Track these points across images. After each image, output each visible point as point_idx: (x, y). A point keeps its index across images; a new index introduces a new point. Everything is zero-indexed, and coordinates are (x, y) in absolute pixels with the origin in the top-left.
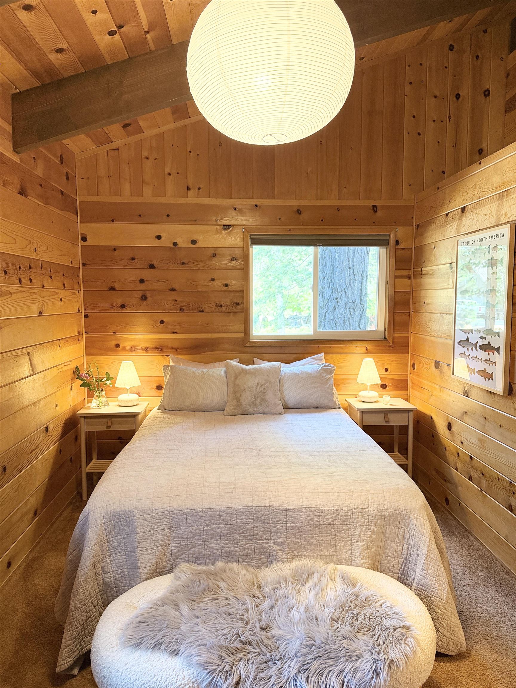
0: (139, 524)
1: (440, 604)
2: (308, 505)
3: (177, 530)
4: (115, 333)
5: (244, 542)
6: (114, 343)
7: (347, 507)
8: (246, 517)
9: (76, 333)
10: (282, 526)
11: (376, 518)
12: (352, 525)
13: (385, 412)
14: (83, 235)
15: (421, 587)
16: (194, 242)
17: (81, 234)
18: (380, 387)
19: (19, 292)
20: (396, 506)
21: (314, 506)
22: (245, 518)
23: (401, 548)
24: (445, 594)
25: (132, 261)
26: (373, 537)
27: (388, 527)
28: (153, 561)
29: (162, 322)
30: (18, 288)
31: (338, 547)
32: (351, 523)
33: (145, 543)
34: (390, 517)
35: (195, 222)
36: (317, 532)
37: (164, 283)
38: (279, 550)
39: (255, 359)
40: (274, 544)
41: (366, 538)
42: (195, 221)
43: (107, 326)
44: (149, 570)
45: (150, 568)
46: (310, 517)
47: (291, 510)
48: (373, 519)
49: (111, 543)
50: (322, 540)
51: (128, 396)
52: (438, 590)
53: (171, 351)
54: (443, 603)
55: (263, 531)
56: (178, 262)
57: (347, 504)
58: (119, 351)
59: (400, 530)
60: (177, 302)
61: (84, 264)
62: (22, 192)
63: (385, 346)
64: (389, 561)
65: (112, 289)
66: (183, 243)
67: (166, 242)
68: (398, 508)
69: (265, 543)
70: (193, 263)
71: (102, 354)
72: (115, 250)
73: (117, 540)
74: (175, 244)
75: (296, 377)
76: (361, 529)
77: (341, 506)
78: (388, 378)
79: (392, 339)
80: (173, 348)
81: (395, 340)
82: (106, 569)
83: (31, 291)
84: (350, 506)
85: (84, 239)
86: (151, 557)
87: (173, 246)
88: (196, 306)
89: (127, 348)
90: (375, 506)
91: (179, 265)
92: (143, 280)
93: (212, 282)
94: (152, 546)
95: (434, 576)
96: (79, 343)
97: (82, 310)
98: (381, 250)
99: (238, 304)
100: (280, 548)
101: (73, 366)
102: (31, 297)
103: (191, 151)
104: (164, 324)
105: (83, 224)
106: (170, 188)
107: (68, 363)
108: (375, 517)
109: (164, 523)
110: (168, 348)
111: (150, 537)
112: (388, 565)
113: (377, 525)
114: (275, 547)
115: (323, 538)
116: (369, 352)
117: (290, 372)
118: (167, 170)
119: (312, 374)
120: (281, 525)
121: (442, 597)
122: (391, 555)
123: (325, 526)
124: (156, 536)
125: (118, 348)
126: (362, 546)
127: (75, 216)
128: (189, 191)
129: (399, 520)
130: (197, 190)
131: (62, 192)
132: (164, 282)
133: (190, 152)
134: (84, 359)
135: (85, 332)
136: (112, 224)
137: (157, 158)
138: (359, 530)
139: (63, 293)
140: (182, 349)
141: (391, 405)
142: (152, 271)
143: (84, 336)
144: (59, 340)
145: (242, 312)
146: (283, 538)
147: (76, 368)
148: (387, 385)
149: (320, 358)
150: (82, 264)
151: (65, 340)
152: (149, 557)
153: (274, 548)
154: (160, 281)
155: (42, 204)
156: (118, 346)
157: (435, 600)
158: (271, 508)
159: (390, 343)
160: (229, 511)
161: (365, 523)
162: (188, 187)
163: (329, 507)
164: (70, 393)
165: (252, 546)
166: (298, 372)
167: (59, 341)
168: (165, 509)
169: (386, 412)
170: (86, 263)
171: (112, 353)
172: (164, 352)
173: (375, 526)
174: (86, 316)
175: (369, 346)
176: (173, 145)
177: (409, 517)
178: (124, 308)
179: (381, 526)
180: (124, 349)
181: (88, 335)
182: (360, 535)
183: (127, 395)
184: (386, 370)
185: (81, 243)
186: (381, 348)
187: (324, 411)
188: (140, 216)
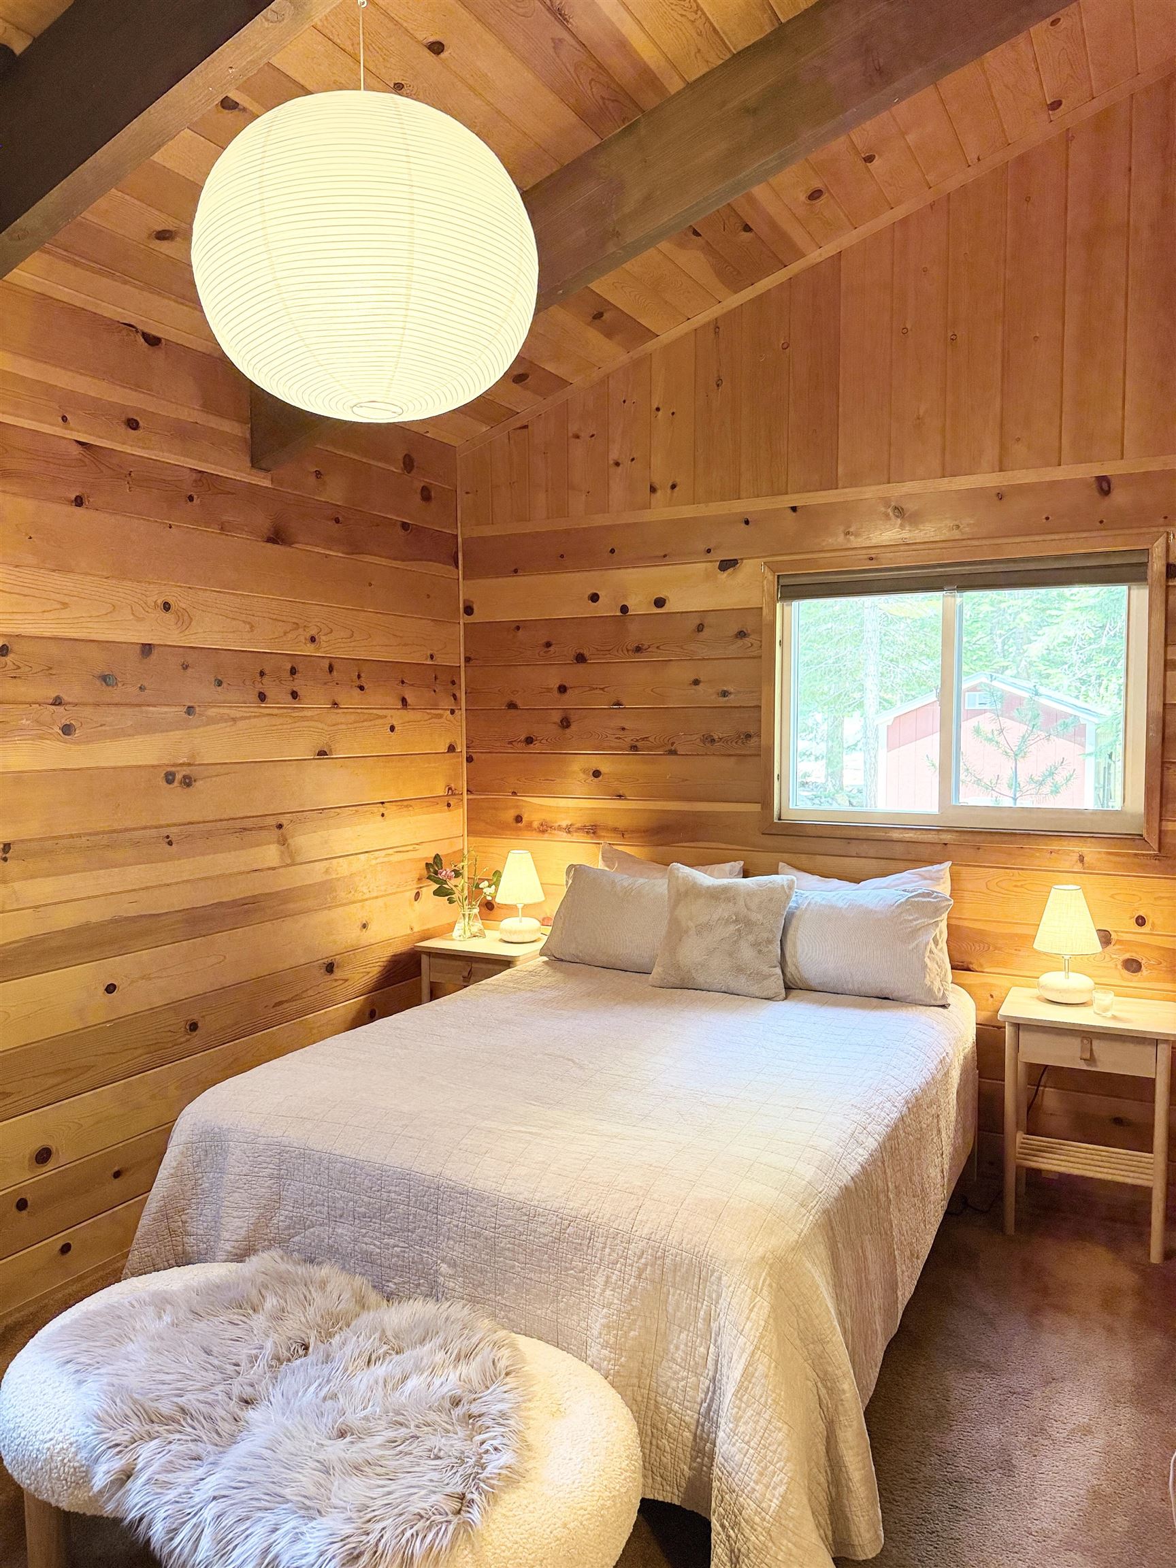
0: (234, 1157)
1: (757, 1519)
2: (510, 1194)
3: (289, 1185)
4: (514, 793)
5: (392, 1242)
6: (512, 814)
7: (586, 1218)
8: (397, 1189)
9: (441, 791)
10: (457, 1226)
11: (643, 1261)
12: (590, 1262)
13: (1084, 1035)
14: (468, 604)
15: (723, 1461)
16: (660, 603)
17: (464, 601)
18: (1120, 967)
19: (258, 717)
20: (693, 1242)
21: (521, 1198)
22: (395, 1192)
23: (702, 1350)
24: (775, 1500)
25: (546, 649)
26: (634, 1304)
27: (672, 1290)
28: (243, 1232)
29: (597, 774)
30: (256, 710)
31: (562, 1305)
32: (589, 1257)
33: (236, 1194)
34: (675, 1265)
35: (664, 558)
36: (521, 1257)
37: (602, 692)
38: (451, 1276)
39: (781, 864)
40: (443, 1261)
41: (616, 1301)
42: (665, 556)
43: (502, 779)
44: (234, 1247)
45: (236, 1244)
46: (510, 1221)
47: (476, 1196)
48: (636, 1259)
49: (200, 1182)
50: (531, 1279)
51: (521, 922)
52: (756, 1483)
53: (613, 835)
54: (764, 1519)
55: (424, 1227)
56: (629, 648)
57: (587, 1211)
58: (520, 829)
59: (699, 1305)
60: (626, 732)
61: (468, 660)
62: (277, 537)
63: (1136, 854)
64: (675, 1373)
65: (512, 706)
66: (639, 604)
67: (607, 608)
68: (697, 1249)
69: (428, 1253)
70: (658, 647)
71: (492, 834)
72: (518, 628)
73: (208, 1178)
74: (624, 609)
75: (831, 915)
76: (608, 1277)
77: (574, 1213)
78: (1147, 945)
79: (1156, 837)
80: (615, 830)
81: (1168, 840)
82: (189, 1228)
83: (294, 715)
84: (593, 1218)
85: (469, 610)
86: (240, 1224)
87: (619, 614)
88: (662, 740)
89: (536, 825)
90: (646, 1231)
91: (630, 652)
92: (564, 686)
93: (694, 687)
94: (248, 1205)
95: (752, 1444)
96: (449, 811)
97: (461, 747)
98: (1134, 592)
99: (748, 736)
100: (450, 1272)
101: (428, 853)
102: (297, 725)
103: (660, 406)
104: (600, 778)
105: (469, 582)
106: (617, 492)
107: (410, 848)
108: (640, 1257)
109: (271, 1166)
110: (606, 829)
111: (246, 1187)
112: (674, 1384)
113: (643, 1276)
114: (444, 1268)
115: (532, 1275)
116: (1089, 868)
117: (823, 902)
118: (614, 455)
119: (876, 912)
120: (455, 1223)
121: (764, 1505)
122: (679, 1360)
123: (536, 1249)
124: (255, 1186)
125: (519, 824)
126: (605, 1317)
127: (452, 568)
128: (652, 495)
129: (696, 1280)
130: (669, 491)
131: (405, 526)
132: (602, 689)
133: (658, 409)
134: (463, 843)
135: (468, 791)
136: (515, 578)
137: (595, 433)
138: (604, 1278)
139: (398, 717)
140: (633, 831)
141: (1114, 1018)
142: (581, 667)
143: (465, 796)
144: (383, 803)
145: (755, 755)
146: (457, 1252)
147: (435, 857)
148: (1143, 962)
149: (937, 875)
150: (466, 658)
151: (404, 804)
152: (238, 1222)
153: (442, 1269)
154: (594, 689)
155: (340, 555)
156: (519, 819)
157: (746, 1506)
158: (441, 1181)
159: (1151, 848)
160: (371, 1169)
161: (619, 1265)
162: (651, 487)
163: (548, 1207)
164: (412, 905)
165: (404, 1252)
166: (840, 904)
167: (381, 805)
168: (276, 1140)
169: (1087, 1035)
170: (472, 656)
171: (509, 833)
172: (599, 837)
173: (639, 1277)
174: (470, 759)
175: (1091, 851)
176: (624, 402)
177: (720, 1278)
178: (531, 743)
179: (653, 1281)
180: (529, 826)
181: (471, 797)
182: (604, 1291)
183: (517, 919)
184: (1141, 921)
185: (464, 619)
186: (1124, 859)
187: (897, 1007)
188: (562, 556)
